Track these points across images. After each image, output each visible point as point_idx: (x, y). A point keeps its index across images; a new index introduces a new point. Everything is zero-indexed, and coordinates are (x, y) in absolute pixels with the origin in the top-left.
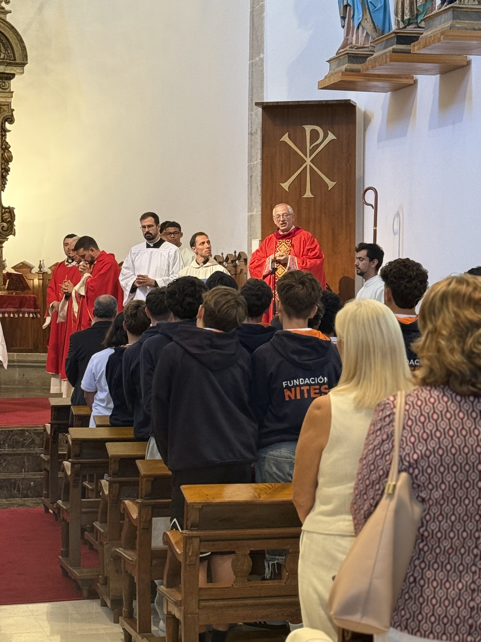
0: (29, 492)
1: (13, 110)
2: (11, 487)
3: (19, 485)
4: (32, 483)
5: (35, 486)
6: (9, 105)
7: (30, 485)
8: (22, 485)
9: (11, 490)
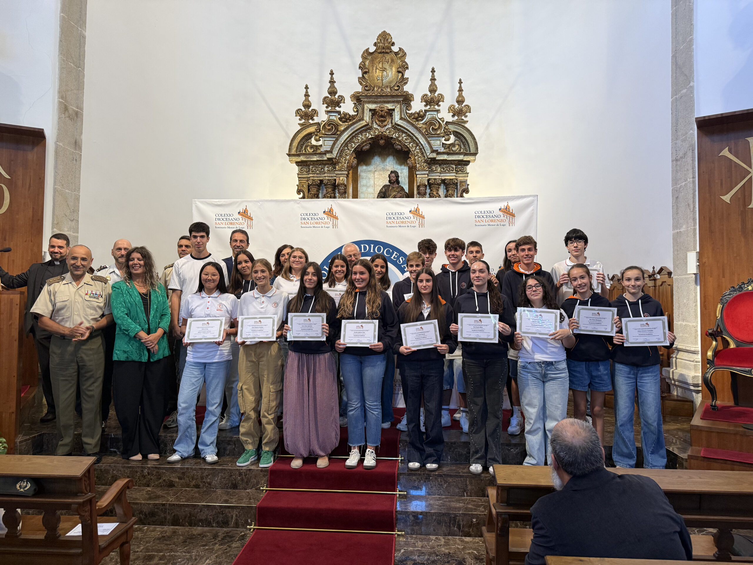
0: (471, 530)
1: (468, 185)
2: (450, 523)
3: (458, 522)
4: (474, 520)
5: (478, 524)
6: (466, 181)
7: (472, 522)
8: (463, 521)
9: (450, 526)
